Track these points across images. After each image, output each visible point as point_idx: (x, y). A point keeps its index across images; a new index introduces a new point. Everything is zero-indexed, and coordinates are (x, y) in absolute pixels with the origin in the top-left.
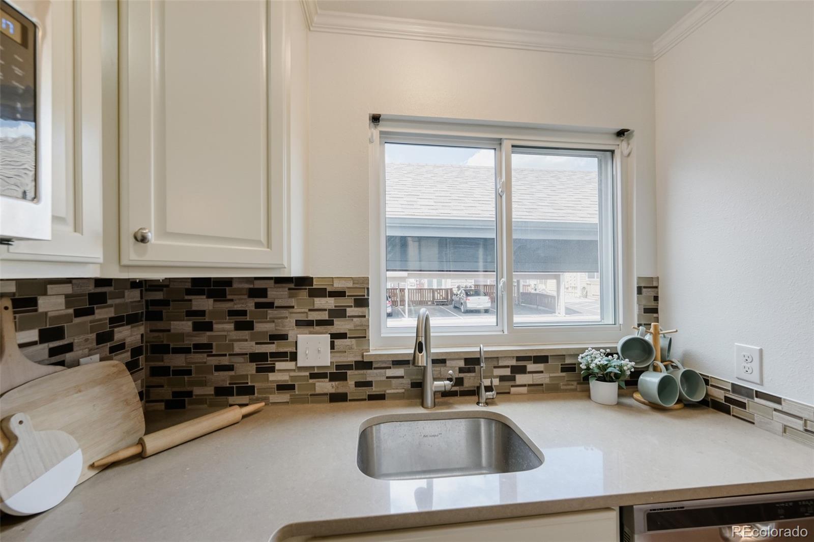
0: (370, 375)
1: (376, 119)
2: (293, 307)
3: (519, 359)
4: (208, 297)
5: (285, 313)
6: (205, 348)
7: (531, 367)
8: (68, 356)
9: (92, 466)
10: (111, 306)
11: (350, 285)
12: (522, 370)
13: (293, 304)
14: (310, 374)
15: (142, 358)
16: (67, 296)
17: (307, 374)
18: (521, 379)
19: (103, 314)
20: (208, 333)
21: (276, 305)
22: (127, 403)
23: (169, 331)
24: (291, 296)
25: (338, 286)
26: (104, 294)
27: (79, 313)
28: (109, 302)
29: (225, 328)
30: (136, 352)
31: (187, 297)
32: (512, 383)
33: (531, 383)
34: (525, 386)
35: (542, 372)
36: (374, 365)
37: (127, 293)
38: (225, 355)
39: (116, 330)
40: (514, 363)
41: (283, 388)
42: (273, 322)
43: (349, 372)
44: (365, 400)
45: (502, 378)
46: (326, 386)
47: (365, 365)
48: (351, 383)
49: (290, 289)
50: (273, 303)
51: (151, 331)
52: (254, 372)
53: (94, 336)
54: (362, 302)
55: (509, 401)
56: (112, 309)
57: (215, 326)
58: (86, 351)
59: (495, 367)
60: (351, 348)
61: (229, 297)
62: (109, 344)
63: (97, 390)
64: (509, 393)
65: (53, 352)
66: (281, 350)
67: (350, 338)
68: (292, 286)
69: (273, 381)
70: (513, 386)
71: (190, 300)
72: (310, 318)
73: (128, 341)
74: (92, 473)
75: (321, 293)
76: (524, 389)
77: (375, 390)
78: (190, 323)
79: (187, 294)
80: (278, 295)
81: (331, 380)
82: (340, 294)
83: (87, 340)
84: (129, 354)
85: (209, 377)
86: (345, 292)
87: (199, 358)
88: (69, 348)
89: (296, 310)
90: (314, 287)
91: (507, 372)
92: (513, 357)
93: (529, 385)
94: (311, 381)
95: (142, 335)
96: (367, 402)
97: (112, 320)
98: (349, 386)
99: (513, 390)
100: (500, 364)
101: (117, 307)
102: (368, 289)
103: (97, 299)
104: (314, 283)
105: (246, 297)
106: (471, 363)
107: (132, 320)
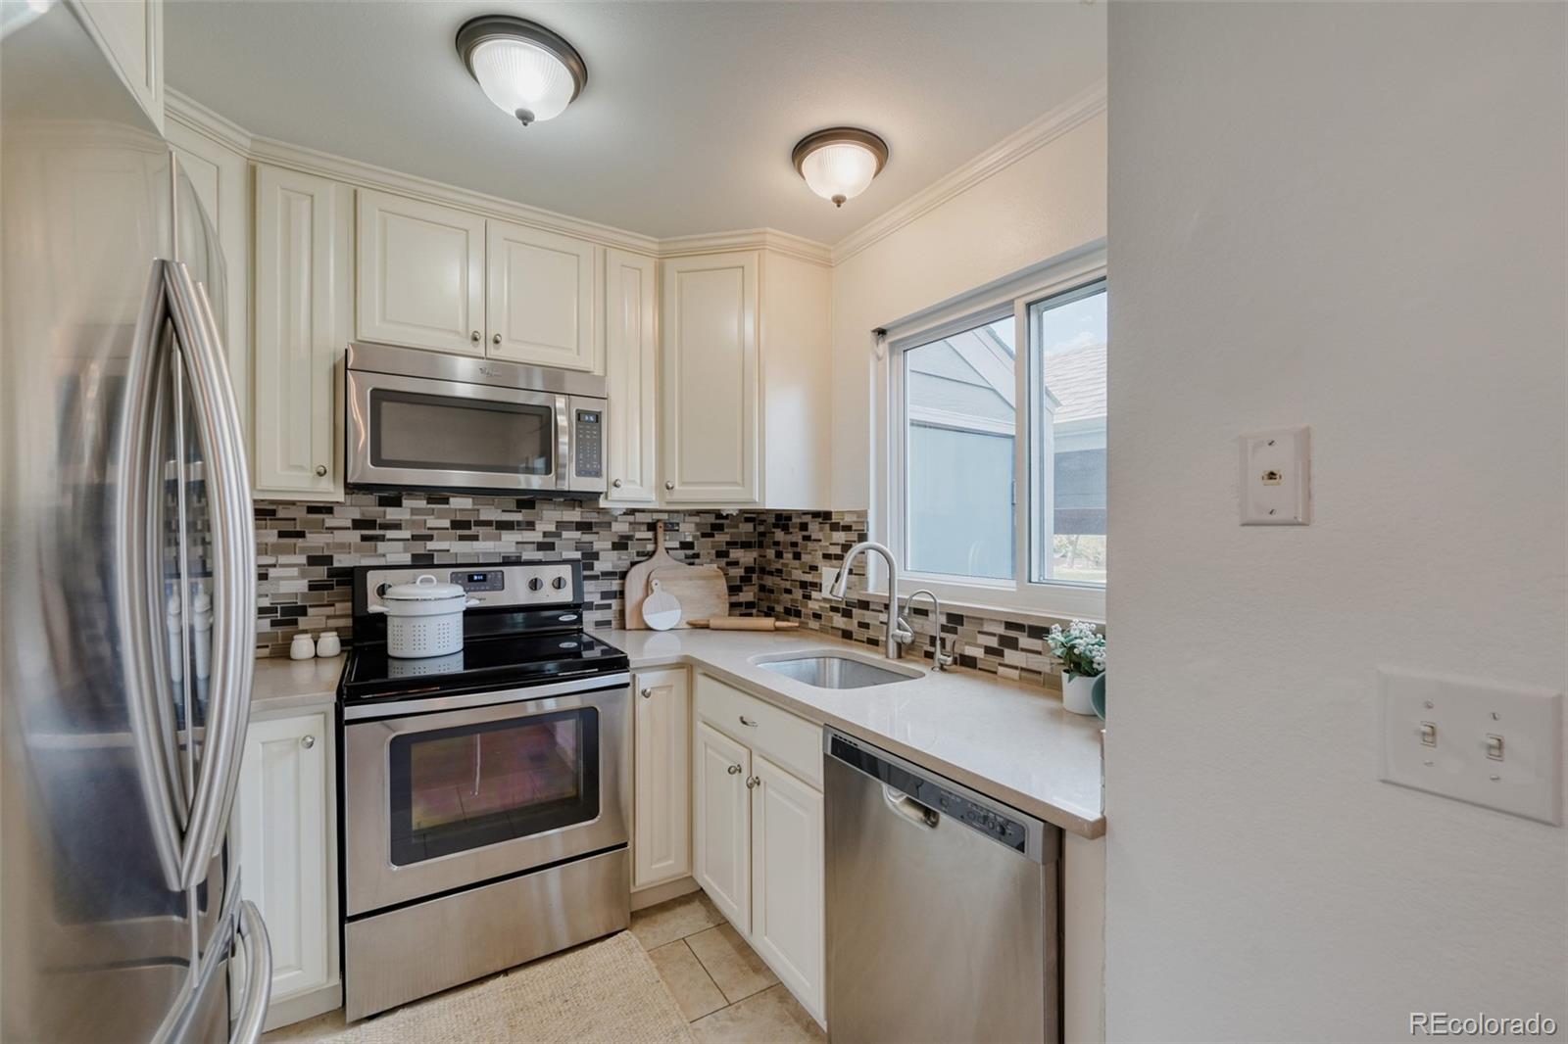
0: (868, 616)
1: (881, 332)
2: (820, 540)
3: (1009, 625)
4: (782, 530)
5: (816, 545)
6: (779, 571)
7: (1024, 641)
8: (697, 561)
9: (688, 623)
10: (727, 533)
11: (855, 519)
12: (1013, 644)
13: (821, 537)
14: (831, 607)
15: (754, 576)
16: (697, 524)
17: (828, 606)
18: (1011, 656)
19: (721, 538)
20: (781, 561)
21: (813, 538)
22: (719, 597)
23: (765, 556)
24: (821, 530)
25: (848, 520)
26: (722, 525)
27: (704, 535)
28: (726, 530)
29: (788, 556)
30: (749, 570)
31: (773, 530)
32: (998, 660)
33: (1024, 666)
34: (1016, 668)
35: (1039, 653)
36: (871, 607)
37: (741, 525)
38: (787, 580)
39: (731, 551)
40: (1001, 630)
41: (817, 616)
42: (810, 553)
43: (854, 610)
44: (863, 642)
45: (989, 650)
46: (839, 621)
47: (864, 605)
48: (855, 622)
49: (820, 523)
50: (810, 536)
51: (761, 556)
52: (800, 598)
53: (714, 552)
54: (863, 537)
55: (995, 682)
56: (728, 536)
57: (785, 555)
58: (708, 561)
59: (979, 632)
60: (855, 585)
61: (791, 530)
62: (725, 560)
63: (701, 582)
64: (995, 673)
65: (687, 557)
66: (815, 581)
67: (856, 574)
68: (820, 520)
69: (811, 609)
70: (1000, 664)
71: (774, 533)
72: (830, 552)
73: (742, 561)
74: (687, 626)
75: (835, 527)
76: (1015, 674)
77: (871, 633)
78: (773, 552)
79: (774, 527)
80: (814, 528)
81: (843, 616)
82: (847, 528)
83: (709, 553)
84: (743, 570)
85: (781, 598)
86: (851, 526)
87: (777, 580)
88: (697, 556)
89: (823, 543)
90: (833, 521)
91: (994, 643)
92: (1001, 621)
93: (1022, 669)
94: (831, 614)
95: (755, 559)
96: (866, 645)
97: (728, 543)
98: (852, 625)
99: (1001, 670)
100: (985, 629)
101: (732, 535)
102: (867, 523)
103: (717, 528)
104: (833, 517)
105: (797, 530)
106: (955, 620)
107: (746, 545)
